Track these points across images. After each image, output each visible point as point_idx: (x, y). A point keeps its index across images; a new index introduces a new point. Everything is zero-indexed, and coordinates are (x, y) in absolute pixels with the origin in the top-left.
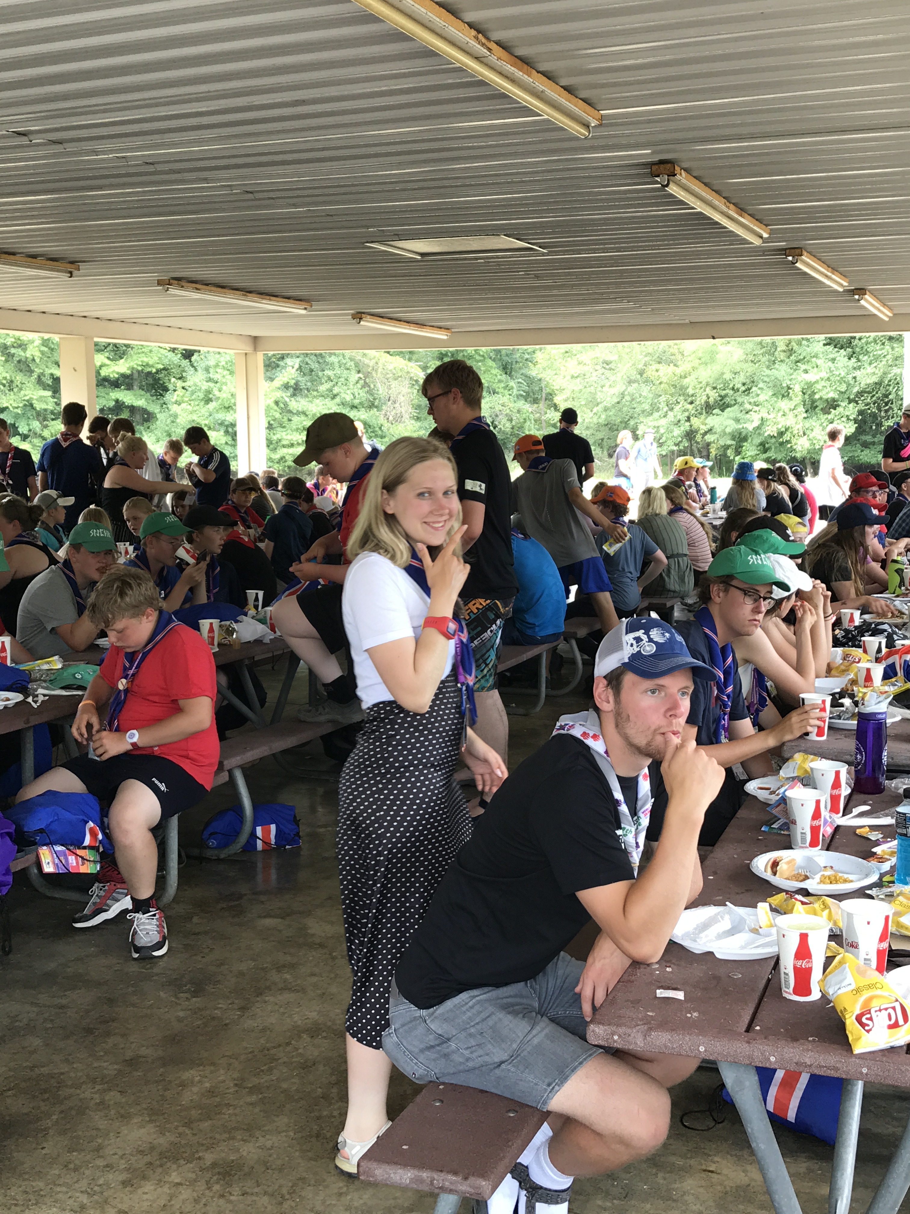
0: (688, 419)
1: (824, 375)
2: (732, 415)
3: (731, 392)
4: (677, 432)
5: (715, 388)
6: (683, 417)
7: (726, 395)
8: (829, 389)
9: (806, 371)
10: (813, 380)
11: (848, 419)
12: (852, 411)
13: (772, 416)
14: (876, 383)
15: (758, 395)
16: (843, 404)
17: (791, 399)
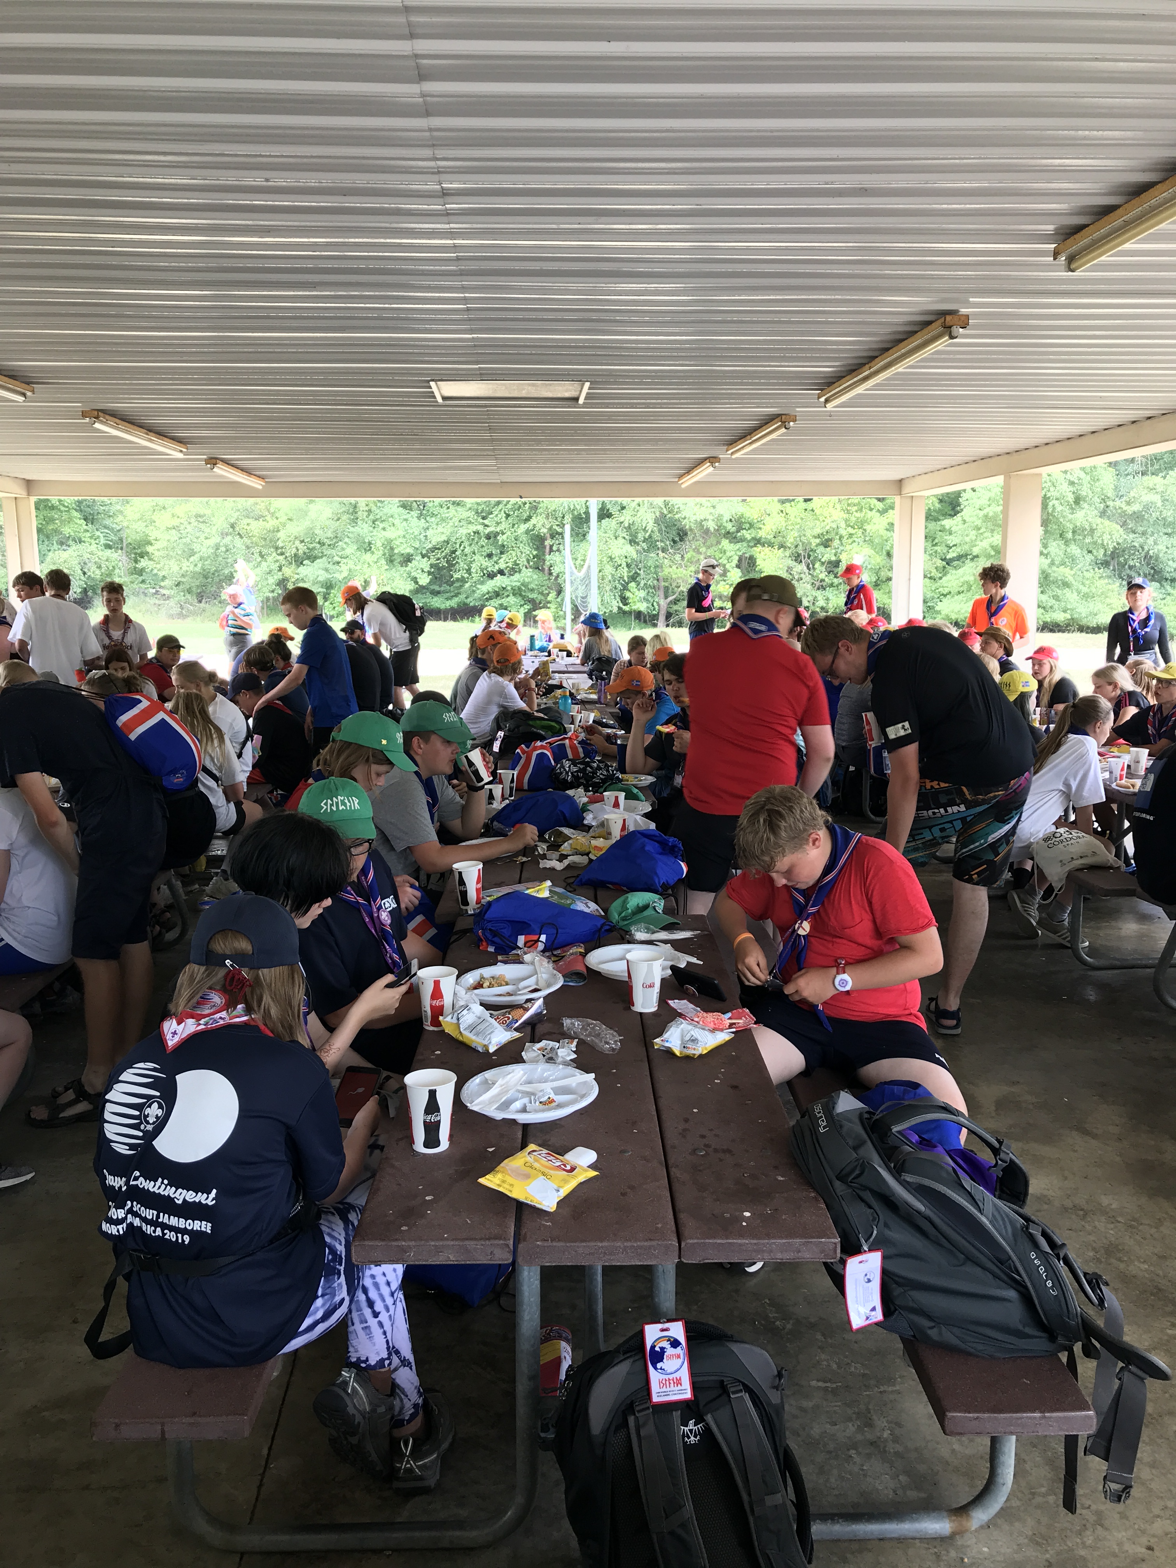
0: (280, 569)
1: (402, 533)
2: (321, 566)
3: (318, 546)
4: (272, 580)
5: (302, 542)
6: (275, 567)
7: (314, 548)
8: (405, 545)
9: (384, 529)
10: (393, 537)
11: (423, 571)
12: (425, 564)
13: (358, 568)
14: (444, 541)
15: (343, 549)
16: (417, 558)
17: (373, 553)
